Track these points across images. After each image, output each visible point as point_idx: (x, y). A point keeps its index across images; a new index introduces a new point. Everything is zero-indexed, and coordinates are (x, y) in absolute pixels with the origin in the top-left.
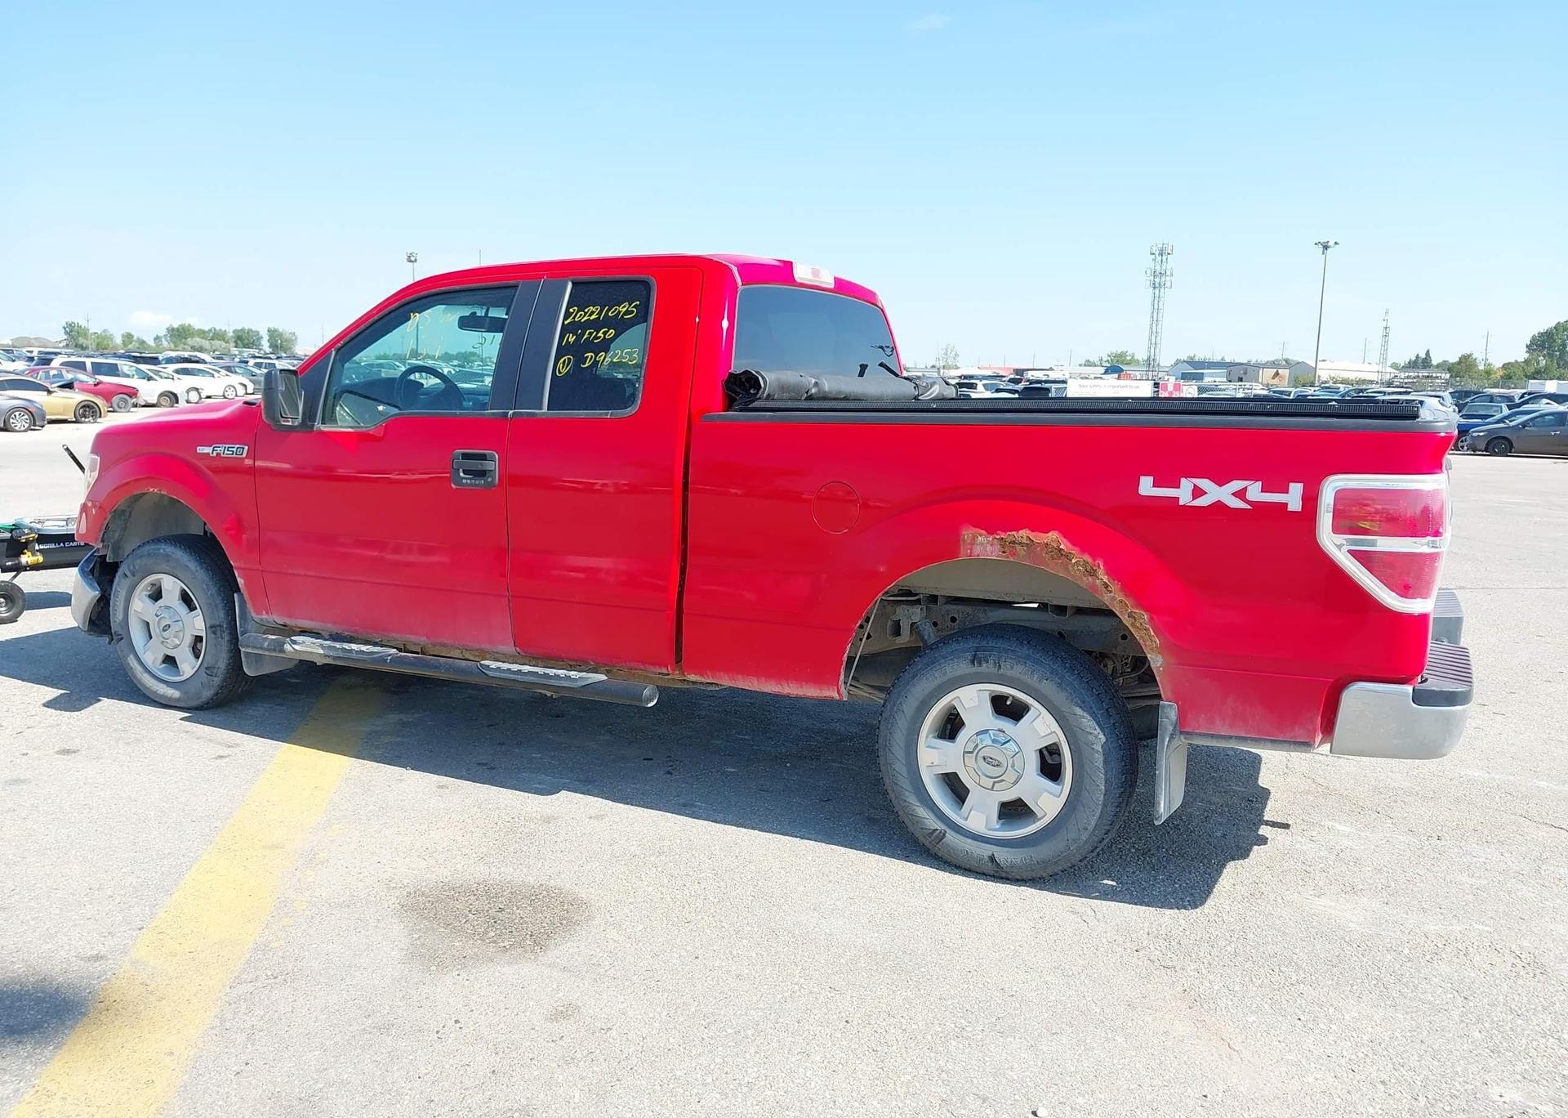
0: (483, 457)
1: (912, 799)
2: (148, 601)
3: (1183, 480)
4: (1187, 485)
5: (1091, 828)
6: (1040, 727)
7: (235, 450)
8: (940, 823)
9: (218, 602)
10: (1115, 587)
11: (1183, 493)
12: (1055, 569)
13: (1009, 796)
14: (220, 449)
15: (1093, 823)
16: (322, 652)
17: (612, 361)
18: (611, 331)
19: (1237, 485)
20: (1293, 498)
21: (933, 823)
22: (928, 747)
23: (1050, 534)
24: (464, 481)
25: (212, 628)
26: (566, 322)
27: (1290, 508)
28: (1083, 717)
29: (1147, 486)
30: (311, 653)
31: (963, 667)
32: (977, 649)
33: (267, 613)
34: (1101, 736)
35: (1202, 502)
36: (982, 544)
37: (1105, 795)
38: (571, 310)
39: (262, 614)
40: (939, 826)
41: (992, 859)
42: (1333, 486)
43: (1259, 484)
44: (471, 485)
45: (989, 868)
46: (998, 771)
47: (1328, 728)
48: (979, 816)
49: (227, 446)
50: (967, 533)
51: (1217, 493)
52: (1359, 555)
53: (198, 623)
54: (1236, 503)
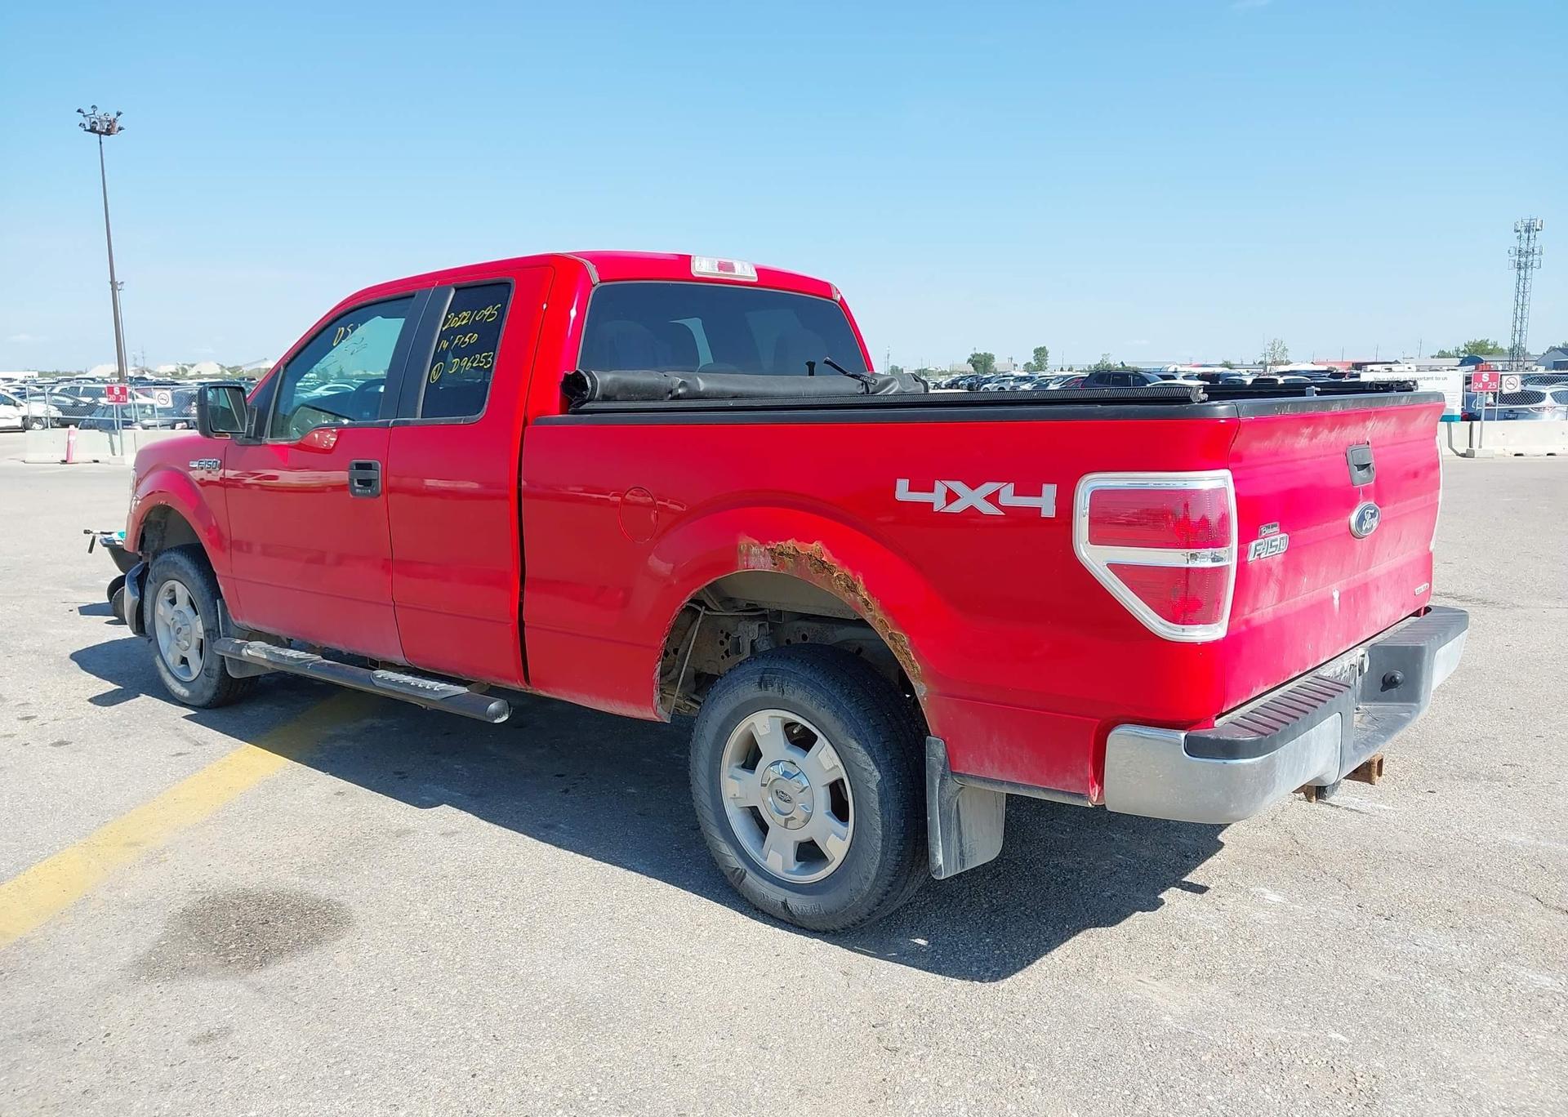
0: (370, 466)
1: (717, 834)
2: (168, 605)
3: (937, 483)
4: (940, 488)
5: (872, 877)
6: (824, 761)
7: (213, 464)
8: (741, 862)
9: (208, 606)
10: (874, 604)
11: (937, 497)
12: (819, 581)
13: (803, 836)
14: (203, 463)
15: (874, 872)
17: (472, 367)
18: (475, 336)
19: (989, 488)
20: (1046, 502)
21: (735, 861)
22: (730, 776)
23: (814, 545)
25: (208, 633)
26: (444, 329)
27: (1044, 514)
28: (858, 751)
29: (903, 491)
31: (752, 691)
32: (765, 671)
33: (241, 618)
34: (876, 773)
35: (956, 507)
36: (755, 555)
37: (883, 840)
38: (450, 316)
39: (238, 619)
40: (742, 865)
41: (785, 904)
42: (1089, 485)
43: (1008, 487)
44: (362, 494)
45: (783, 915)
46: (789, 807)
48: (778, 858)
49: (208, 460)
50: (744, 542)
51: (972, 498)
52: (1119, 570)
53: (200, 626)
54: (988, 509)
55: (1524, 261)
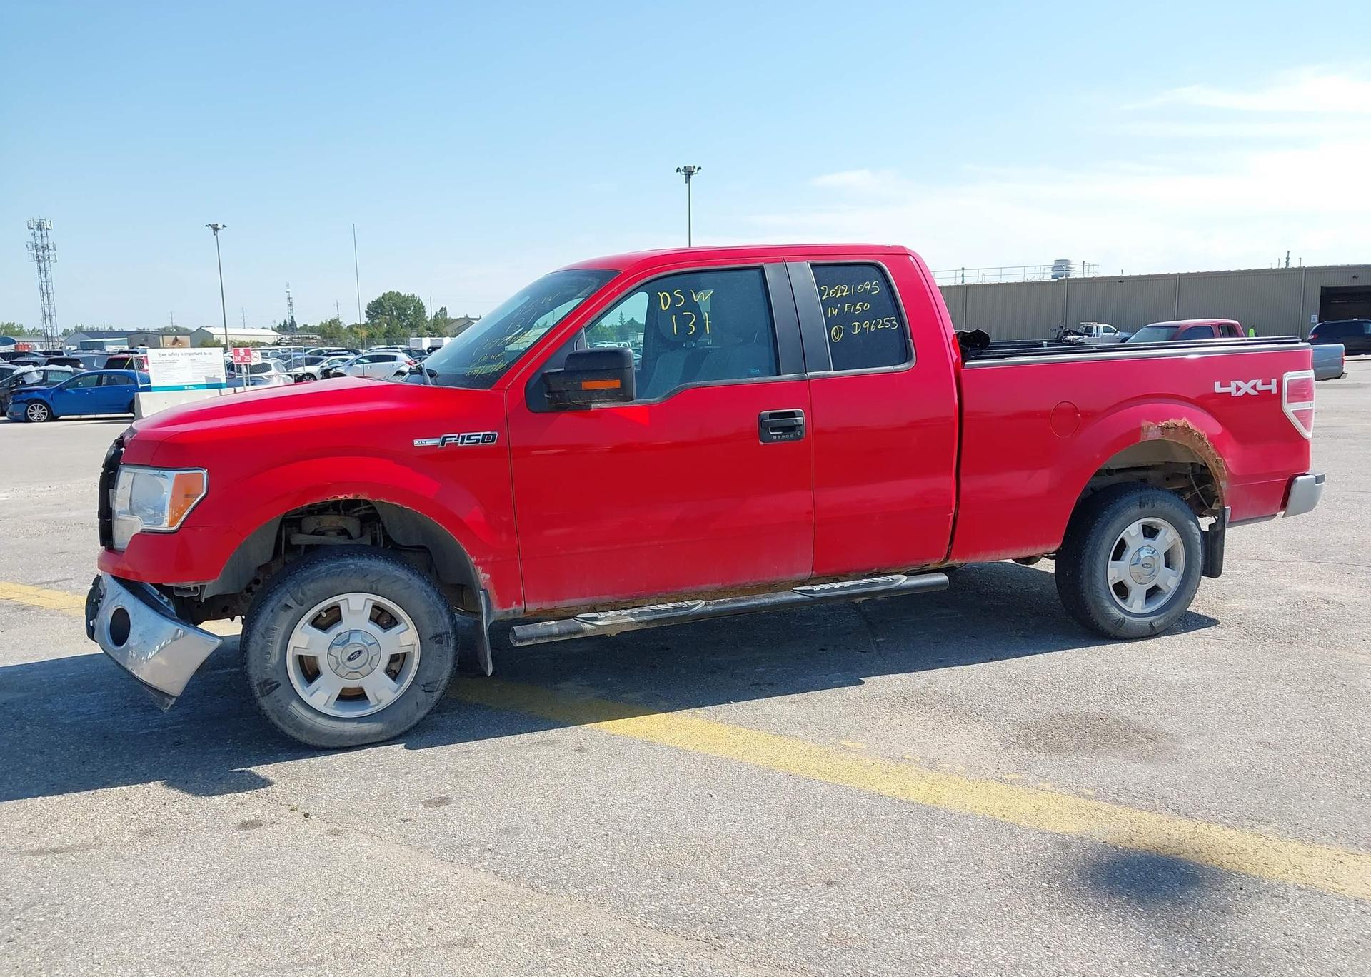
0: (792, 414)
2: (318, 632)
3: (1232, 382)
4: (1233, 384)
6: (1167, 538)
7: (480, 438)
8: (1120, 613)
9: (440, 607)
10: (1211, 446)
11: (1232, 389)
12: (1186, 440)
13: (1150, 586)
14: (453, 438)
16: (633, 620)
17: (877, 329)
18: (866, 304)
19: (1252, 382)
20: (1273, 386)
21: (1117, 615)
22: (1112, 567)
23: (1183, 420)
24: (775, 437)
25: (429, 641)
26: (823, 298)
27: (1273, 392)
29: (1218, 387)
30: (618, 625)
31: (1133, 511)
33: (519, 603)
35: (1241, 393)
36: (1152, 431)
38: (822, 288)
39: (511, 605)
41: (1149, 625)
42: (1285, 378)
43: (1260, 381)
44: (781, 440)
45: (1151, 631)
46: (1151, 570)
47: (1284, 505)
48: (1136, 604)
49: (466, 434)
50: (1145, 424)
51: (1246, 388)
52: (1295, 412)
53: (406, 638)
54: (1253, 392)
55: (41, 255)
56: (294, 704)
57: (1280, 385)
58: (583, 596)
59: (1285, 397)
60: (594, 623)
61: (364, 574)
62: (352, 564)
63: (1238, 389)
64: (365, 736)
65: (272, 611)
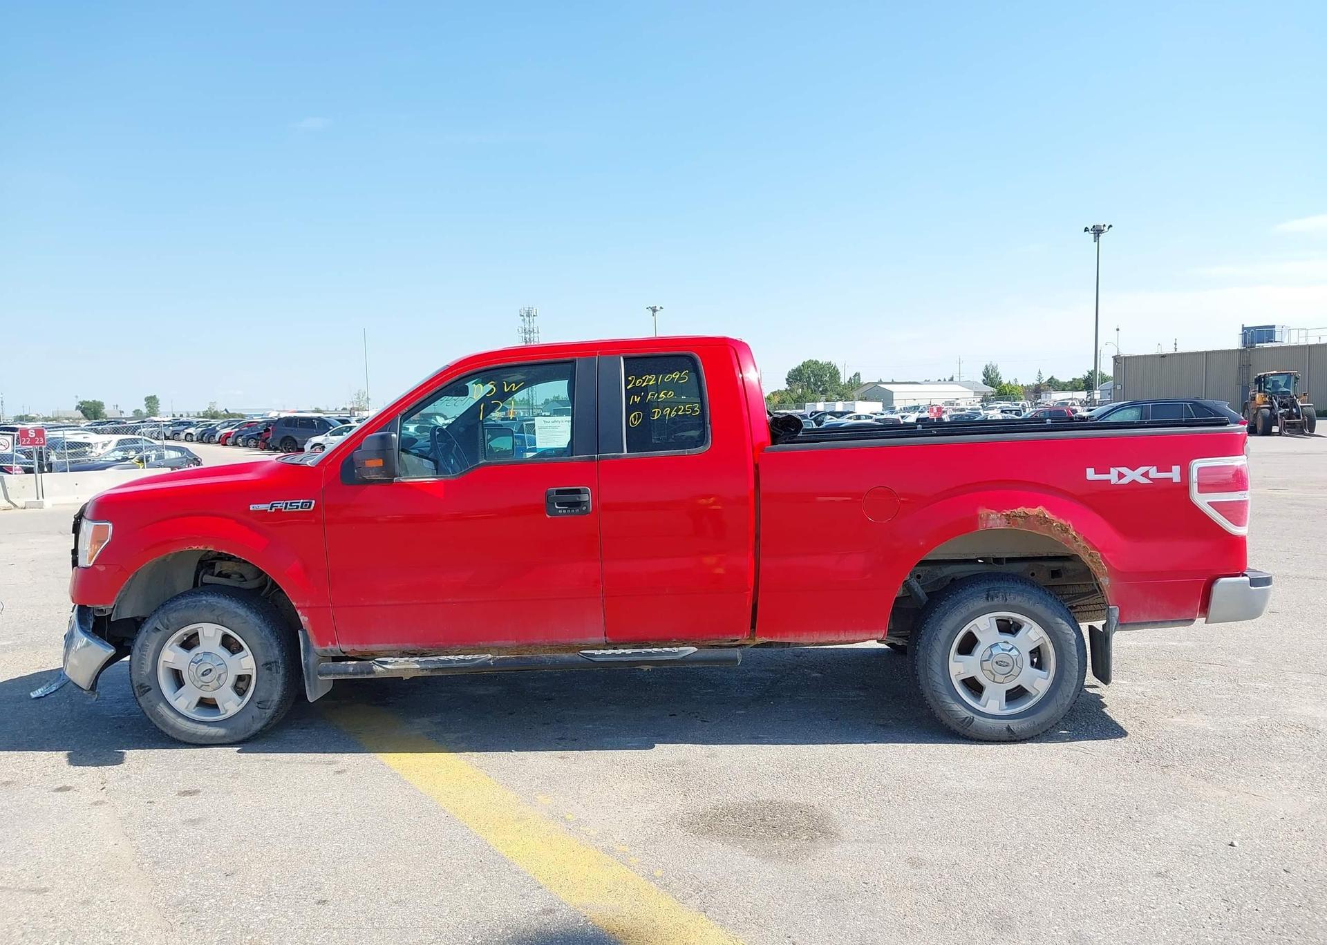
0: (578, 492)
1: (949, 700)
2: (181, 651)
3: (1112, 469)
4: (1114, 472)
5: (1071, 695)
6: (1032, 635)
7: (300, 504)
9: (272, 641)
10: (1080, 538)
11: (1112, 476)
12: (1041, 531)
13: (1012, 685)
14: (280, 505)
15: (1072, 693)
16: (418, 666)
17: (677, 415)
18: (670, 392)
19: (1143, 469)
20: (1175, 474)
21: (966, 713)
22: (956, 662)
23: (1037, 509)
24: (560, 511)
25: (264, 666)
26: (628, 388)
27: (1174, 481)
28: (1063, 624)
29: (1091, 474)
30: (405, 669)
31: (981, 603)
32: (989, 590)
33: (334, 643)
34: (1074, 634)
35: (1124, 481)
36: (993, 519)
37: (1079, 672)
38: (630, 378)
39: (327, 645)
40: (970, 714)
41: (1009, 729)
42: (1197, 464)
43: (1155, 468)
44: (567, 514)
45: (1006, 735)
46: (1008, 669)
47: (1205, 609)
48: (993, 703)
49: (289, 502)
50: (983, 512)
51: (1134, 475)
52: (1214, 505)
53: (246, 663)
54: (1144, 481)
56: (161, 705)
57: (1185, 473)
58: (389, 643)
59: (1194, 488)
60: (384, 666)
61: (212, 608)
62: (205, 600)
63: (1121, 476)
64: (213, 737)
65: (147, 632)
